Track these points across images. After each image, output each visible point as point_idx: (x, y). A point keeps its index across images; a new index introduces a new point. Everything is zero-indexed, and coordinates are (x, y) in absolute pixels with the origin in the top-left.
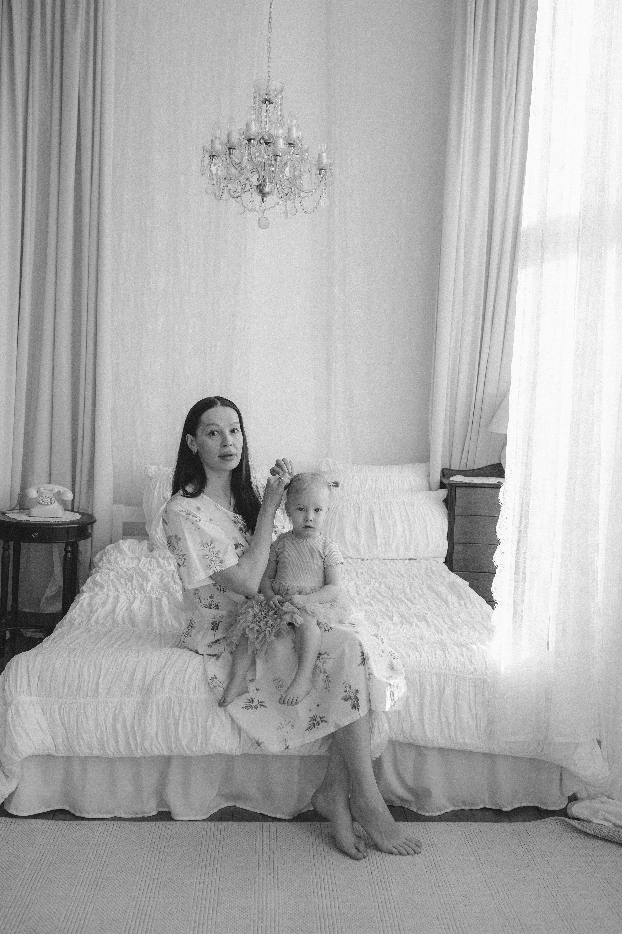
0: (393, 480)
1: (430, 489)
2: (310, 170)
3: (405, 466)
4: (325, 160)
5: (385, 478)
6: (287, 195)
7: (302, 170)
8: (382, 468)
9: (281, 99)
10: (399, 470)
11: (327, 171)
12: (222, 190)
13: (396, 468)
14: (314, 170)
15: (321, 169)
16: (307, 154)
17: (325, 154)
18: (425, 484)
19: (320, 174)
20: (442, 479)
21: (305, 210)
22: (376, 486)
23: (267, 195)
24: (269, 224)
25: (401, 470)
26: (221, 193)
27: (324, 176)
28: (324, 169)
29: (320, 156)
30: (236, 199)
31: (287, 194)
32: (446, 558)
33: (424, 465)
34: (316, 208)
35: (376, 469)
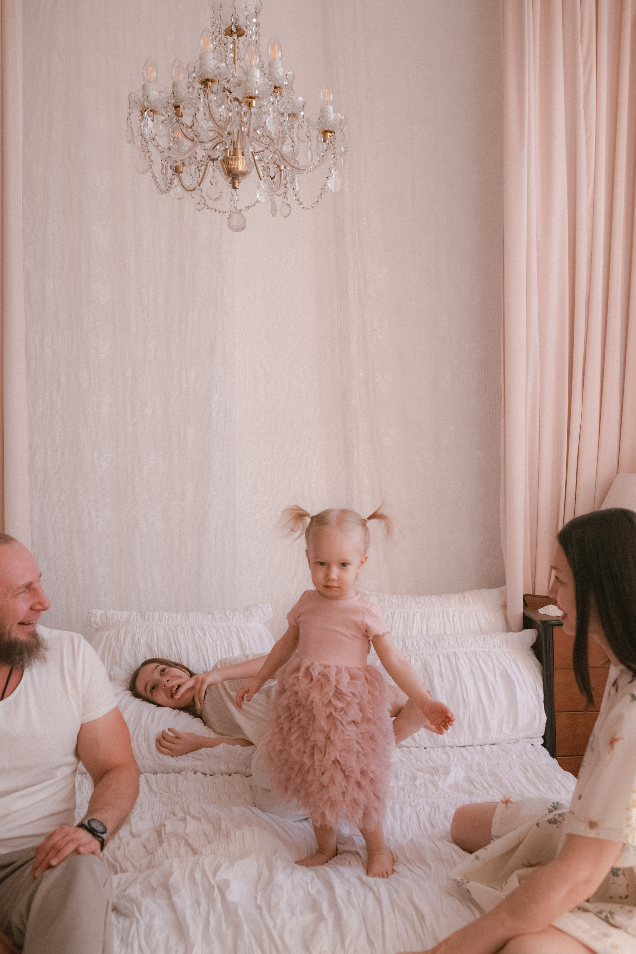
0: (453, 616)
1: (508, 628)
2: (309, 134)
3: (467, 594)
4: (332, 115)
5: (441, 615)
6: (272, 178)
7: (296, 139)
8: (434, 598)
9: (257, 24)
10: (460, 601)
11: (336, 134)
12: (169, 180)
13: (455, 598)
14: (315, 133)
15: (326, 131)
16: (302, 113)
17: (331, 107)
18: (500, 622)
19: (325, 141)
20: (525, 612)
21: (304, 205)
22: (427, 627)
23: (240, 178)
24: (245, 223)
25: (463, 602)
26: (169, 185)
27: (331, 142)
28: (331, 132)
29: (323, 112)
30: (192, 193)
31: (274, 177)
32: (544, 737)
33: (494, 592)
34: (321, 197)
35: (425, 601)
